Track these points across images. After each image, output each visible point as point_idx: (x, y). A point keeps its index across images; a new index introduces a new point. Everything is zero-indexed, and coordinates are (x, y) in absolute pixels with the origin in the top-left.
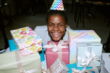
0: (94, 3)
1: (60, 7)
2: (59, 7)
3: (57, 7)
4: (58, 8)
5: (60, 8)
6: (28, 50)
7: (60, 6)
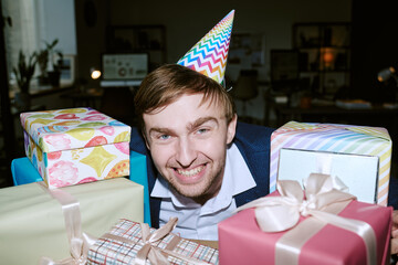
0: (339, 103)
1: (209, 64)
2: (204, 64)
3: (198, 59)
4: (200, 65)
5: (207, 67)
6: (77, 164)
7: (210, 59)
